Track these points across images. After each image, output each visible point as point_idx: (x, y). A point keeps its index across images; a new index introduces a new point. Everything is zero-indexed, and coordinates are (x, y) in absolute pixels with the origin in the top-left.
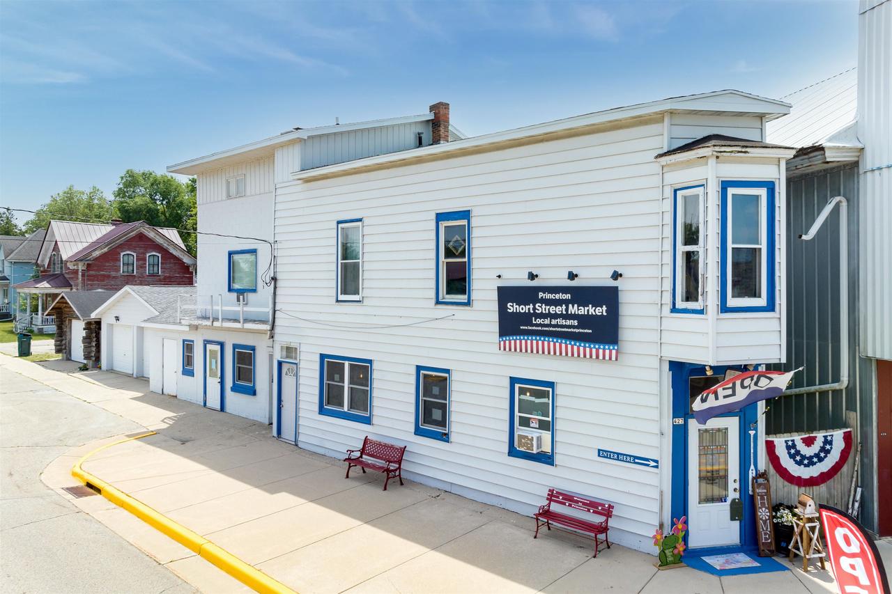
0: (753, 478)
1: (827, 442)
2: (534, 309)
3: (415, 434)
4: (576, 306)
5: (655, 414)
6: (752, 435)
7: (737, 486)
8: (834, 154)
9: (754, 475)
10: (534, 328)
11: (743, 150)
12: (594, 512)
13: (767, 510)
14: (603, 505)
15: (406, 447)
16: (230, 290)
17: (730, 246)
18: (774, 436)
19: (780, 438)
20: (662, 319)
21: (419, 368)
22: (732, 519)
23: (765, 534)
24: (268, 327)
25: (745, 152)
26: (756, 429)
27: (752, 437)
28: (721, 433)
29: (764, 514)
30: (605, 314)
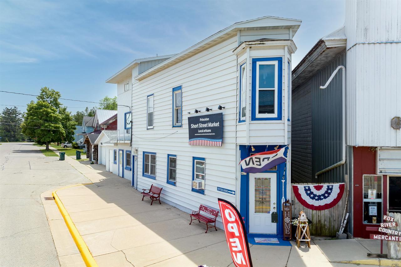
0: (284, 203)
1: (330, 189)
2: (199, 126)
3: (167, 183)
4: (210, 123)
5: (234, 170)
6: (283, 182)
7: (275, 206)
8: (330, 44)
9: (284, 201)
10: (199, 134)
11: (262, 43)
12: (212, 214)
13: (289, 219)
14: (216, 211)
15: (162, 188)
16: (125, 128)
17: (258, 89)
18: (298, 184)
19: (301, 185)
20: (237, 126)
21: (169, 155)
22: (273, 221)
23: (287, 230)
24: (130, 142)
25: (263, 44)
26: (286, 179)
27: (283, 183)
28: (267, 180)
29: (287, 220)
30: (219, 126)
